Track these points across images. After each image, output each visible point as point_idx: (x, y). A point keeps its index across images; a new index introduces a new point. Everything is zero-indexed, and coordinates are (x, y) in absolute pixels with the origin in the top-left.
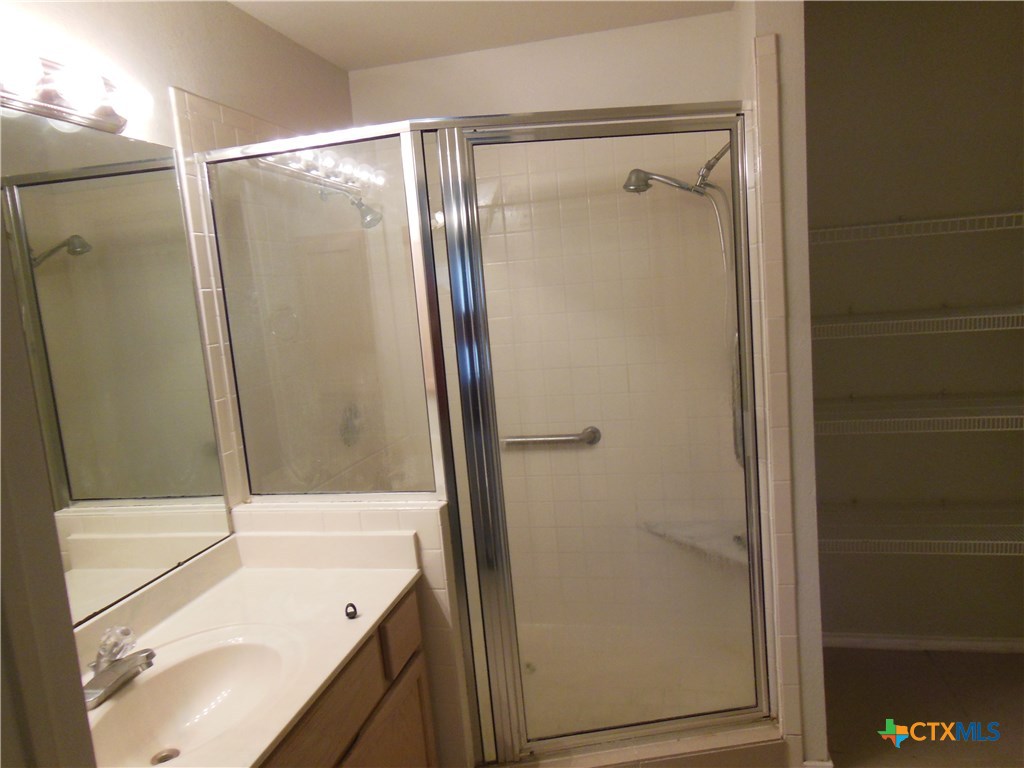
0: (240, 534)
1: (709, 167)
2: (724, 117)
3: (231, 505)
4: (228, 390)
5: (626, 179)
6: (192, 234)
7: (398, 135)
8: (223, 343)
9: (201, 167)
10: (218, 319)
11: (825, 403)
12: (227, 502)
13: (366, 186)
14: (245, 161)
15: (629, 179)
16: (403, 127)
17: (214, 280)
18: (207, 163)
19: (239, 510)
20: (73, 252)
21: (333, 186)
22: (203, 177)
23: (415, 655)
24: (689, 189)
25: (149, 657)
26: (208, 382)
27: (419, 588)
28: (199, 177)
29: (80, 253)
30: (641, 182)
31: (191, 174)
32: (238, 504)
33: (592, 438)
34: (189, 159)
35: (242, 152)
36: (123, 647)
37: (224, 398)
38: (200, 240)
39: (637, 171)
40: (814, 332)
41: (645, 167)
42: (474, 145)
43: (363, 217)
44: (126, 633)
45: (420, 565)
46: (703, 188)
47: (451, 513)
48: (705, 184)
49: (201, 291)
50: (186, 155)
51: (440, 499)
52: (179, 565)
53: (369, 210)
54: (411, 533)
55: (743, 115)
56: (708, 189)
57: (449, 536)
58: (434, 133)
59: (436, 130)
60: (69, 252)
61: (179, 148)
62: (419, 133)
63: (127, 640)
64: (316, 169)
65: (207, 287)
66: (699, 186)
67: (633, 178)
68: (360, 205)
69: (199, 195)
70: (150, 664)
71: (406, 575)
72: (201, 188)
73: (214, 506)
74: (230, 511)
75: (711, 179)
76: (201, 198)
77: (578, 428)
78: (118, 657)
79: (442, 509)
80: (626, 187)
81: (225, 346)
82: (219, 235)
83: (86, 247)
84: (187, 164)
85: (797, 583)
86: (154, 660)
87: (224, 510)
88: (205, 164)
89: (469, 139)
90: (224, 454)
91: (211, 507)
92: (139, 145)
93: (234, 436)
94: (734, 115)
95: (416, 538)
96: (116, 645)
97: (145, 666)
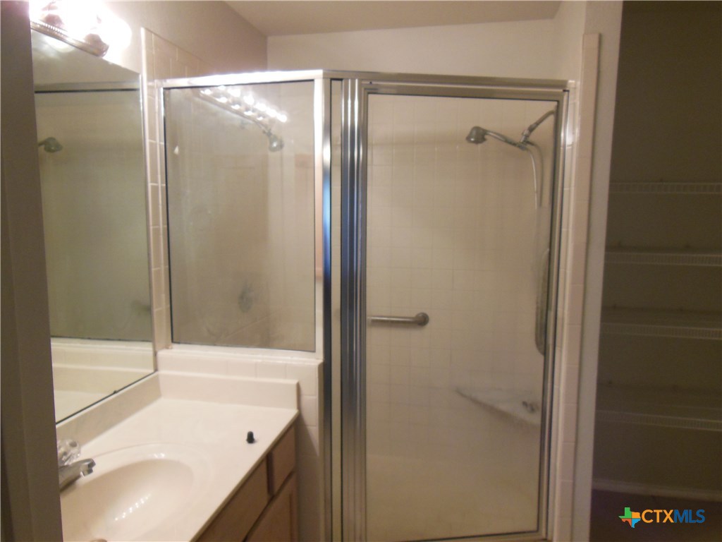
0: (162, 372)
1: (531, 129)
2: (553, 92)
3: (157, 350)
4: (162, 261)
5: (468, 133)
6: (148, 141)
7: (312, 80)
8: (162, 226)
9: (159, 91)
10: (160, 207)
11: (610, 311)
12: (154, 347)
13: (273, 121)
14: (189, 89)
15: (471, 133)
16: (317, 74)
17: (160, 177)
18: (164, 89)
19: (162, 353)
20: (49, 150)
21: (249, 117)
22: (159, 98)
23: (290, 476)
24: (514, 144)
25: (91, 465)
26: (149, 255)
27: (297, 425)
28: (157, 98)
29: (53, 151)
30: (479, 136)
31: (151, 95)
32: (163, 348)
33: (422, 321)
34: (150, 84)
35: (189, 83)
36: (71, 455)
37: (159, 268)
38: (153, 146)
39: (477, 129)
40: (607, 258)
41: (483, 126)
42: (369, 93)
43: (271, 143)
44: (73, 445)
45: (299, 407)
46: (525, 144)
47: (326, 369)
48: (527, 142)
49: (150, 185)
50: (149, 80)
51: (317, 359)
52: (115, 392)
53: (275, 138)
54: (294, 382)
55: (568, 91)
56: (529, 146)
57: (322, 387)
58: (339, 82)
59: (341, 80)
60: (45, 149)
61: (144, 75)
62: (329, 80)
63: (74, 451)
64: (239, 103)
65: (155, 183)
66: (522, 143)
67: (474, 133)
68: (269, 134)
69: (155, 113)
70: (90, 471)
71: (289, 414)
72: (157, 107)
73: (145, 349)
74: (155, 354)
75: (531, 138)
76: (157, 115)
77: (412, 313)
78: (66, 464)
79: (320, 366)
80: (468, 138)
81: (164, 228)
82: (167, 144)
83: (58, 147)
84: (149, 87)
85: (577, 442)
86: (94, 469)
87: (151, 353)
88: (162, 90)
89: (365, 89)
90: (155, 310)
91: (142, 350)
92: (116, 68)
93: (164, 297)
94: (561, 90)
95: (298, 387)
96: (65, 454)
97: (86, 473)
